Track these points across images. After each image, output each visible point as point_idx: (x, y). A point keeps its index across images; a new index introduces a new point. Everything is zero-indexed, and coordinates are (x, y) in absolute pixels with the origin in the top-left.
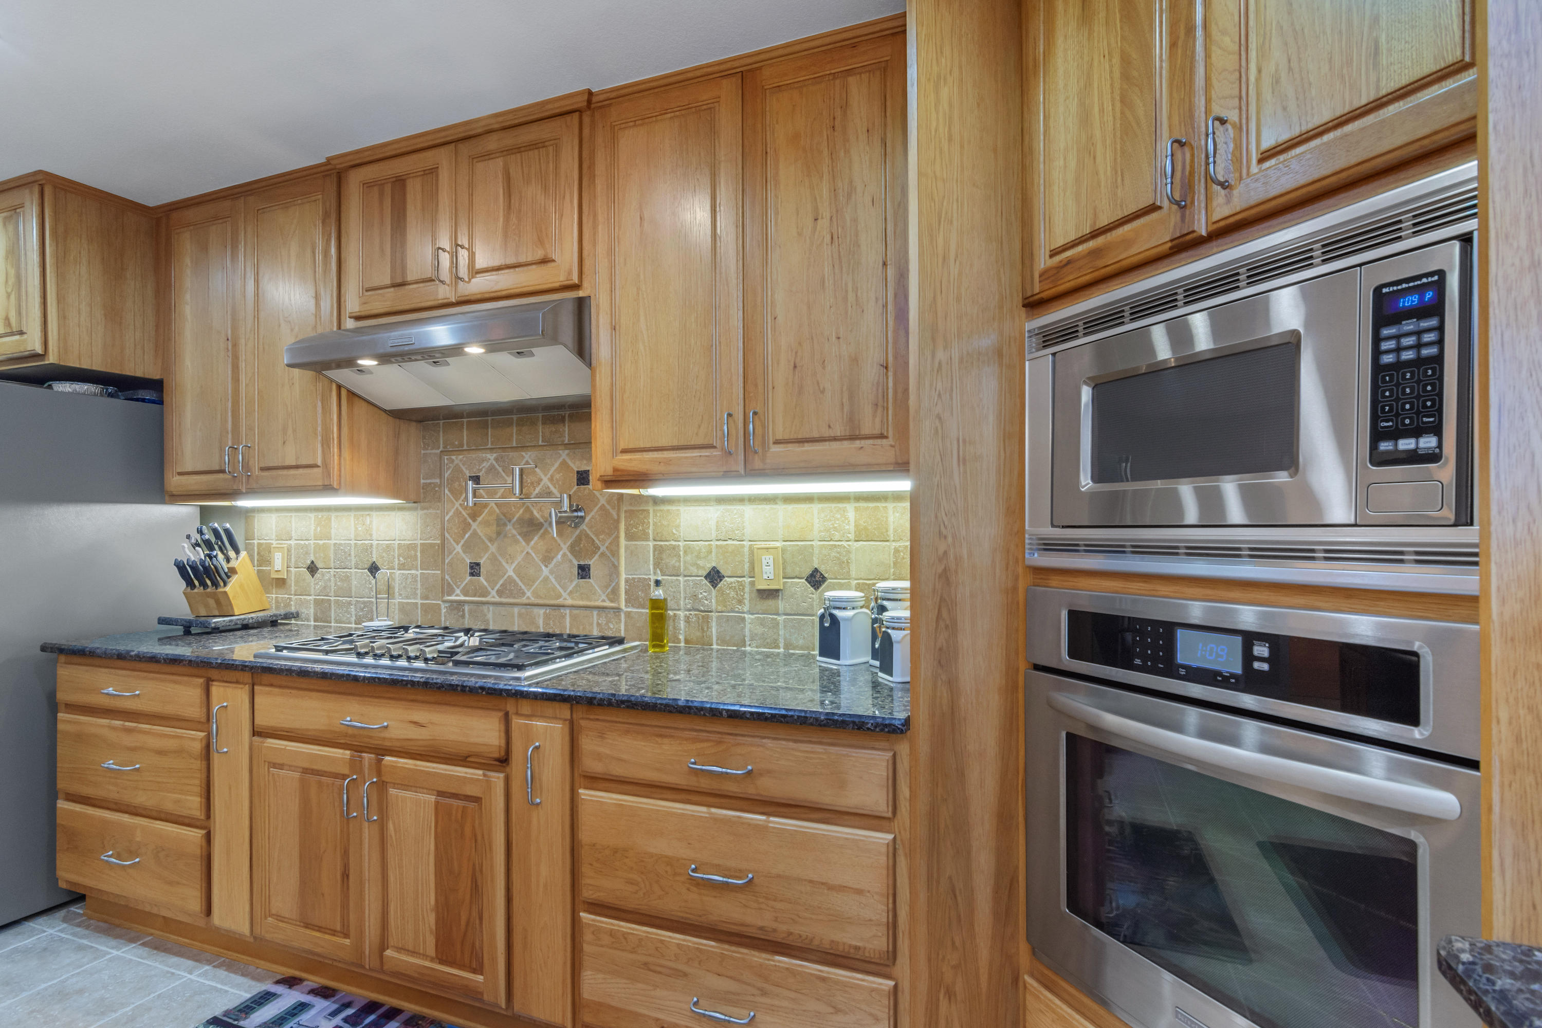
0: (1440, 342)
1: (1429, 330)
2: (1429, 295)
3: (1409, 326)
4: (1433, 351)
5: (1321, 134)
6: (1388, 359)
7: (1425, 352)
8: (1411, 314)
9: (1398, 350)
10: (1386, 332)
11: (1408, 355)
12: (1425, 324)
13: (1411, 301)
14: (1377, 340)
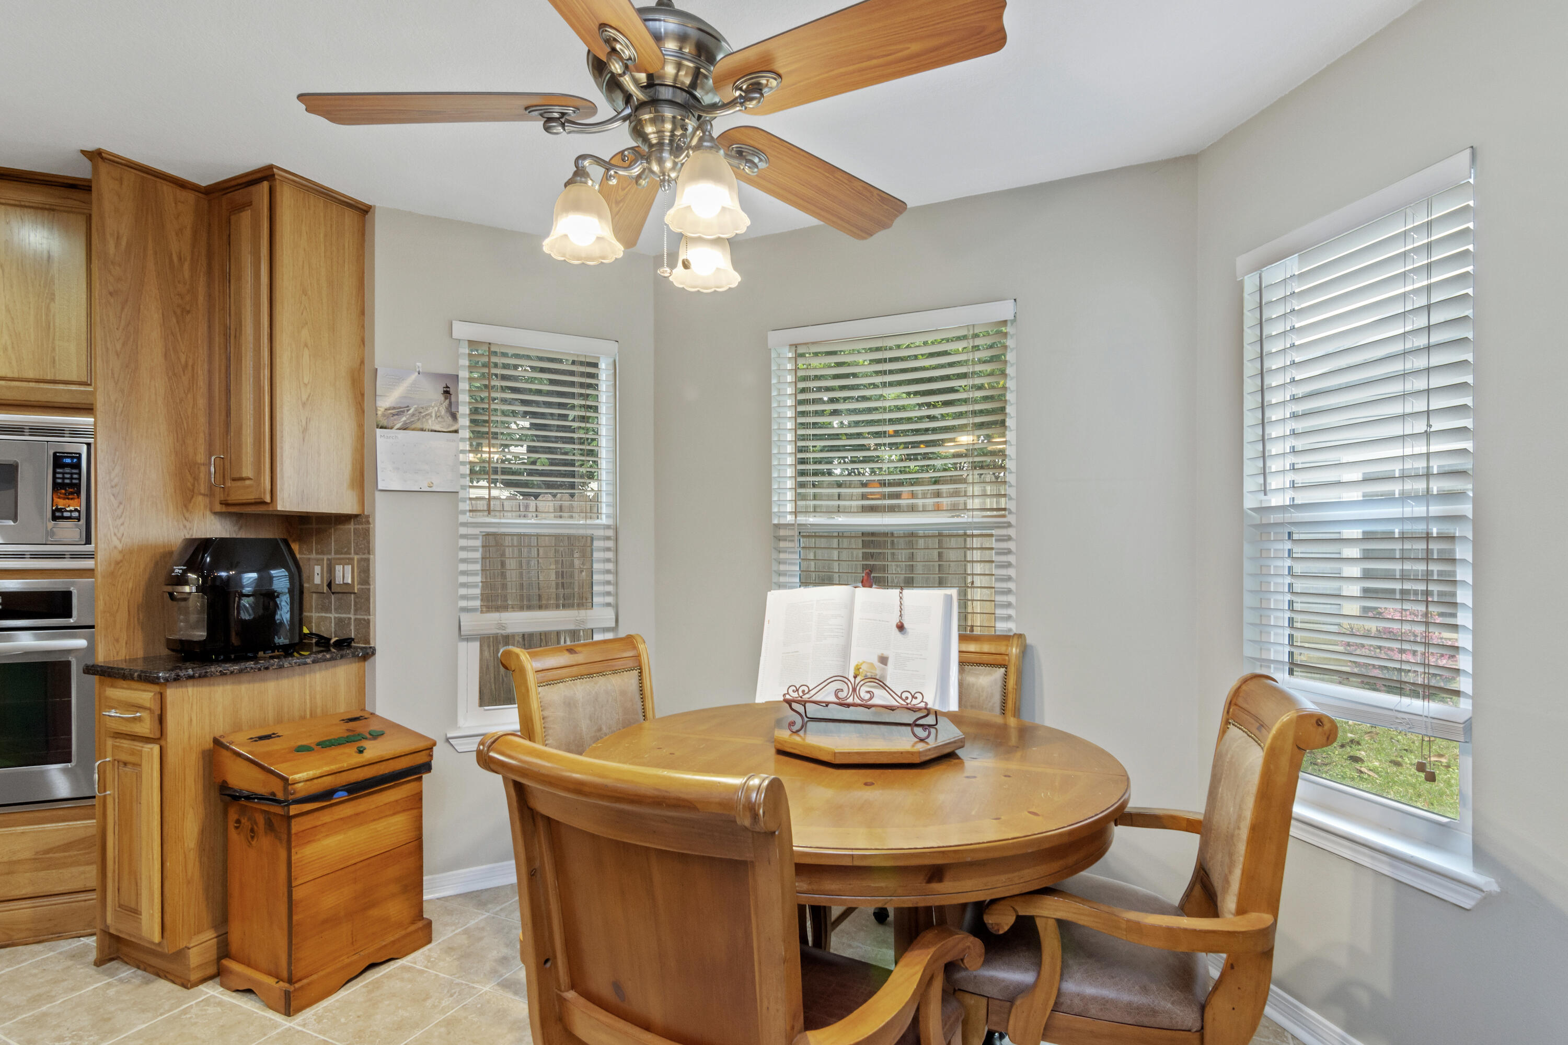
0: (80, 479)
1: (76, 474)
2: (75, 460)
3: (67, 470)
4: (77, 481)
5: (29, 381)
6: (59, 481)
7: (74, 481)
8: (68, 465)
9: (63, 478)
10: (58, 470)
11: (67, 481)
12: (74, 471)
13: (68, 461)
14: (54, 473)
